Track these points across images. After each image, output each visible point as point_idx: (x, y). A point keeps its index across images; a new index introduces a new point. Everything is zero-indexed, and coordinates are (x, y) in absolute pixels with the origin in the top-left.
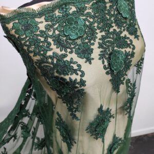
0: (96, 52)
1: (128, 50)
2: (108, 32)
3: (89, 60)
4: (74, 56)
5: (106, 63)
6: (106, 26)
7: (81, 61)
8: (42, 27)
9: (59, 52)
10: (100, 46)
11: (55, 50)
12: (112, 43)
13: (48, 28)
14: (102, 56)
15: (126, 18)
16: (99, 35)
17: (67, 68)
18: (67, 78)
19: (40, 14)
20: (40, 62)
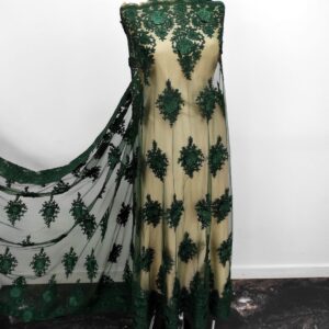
0: (170, 35)
1: (198, 42)
2: (184, 27)
3: (163, 39)
4: (153, 34)
5: (175, 44)
6: (183, 22)
7: (157, 38)
8: (139, 15)
9: (145, 30)
10: (174, 33)
11: (143, 28)
13: (143, 16)
14: (173, 39)
15: (205, 22)
16: (176, 26)
17: (146, 40)
18: (145, 46)
19: (140, 8)
20: (134, 34)
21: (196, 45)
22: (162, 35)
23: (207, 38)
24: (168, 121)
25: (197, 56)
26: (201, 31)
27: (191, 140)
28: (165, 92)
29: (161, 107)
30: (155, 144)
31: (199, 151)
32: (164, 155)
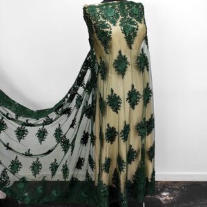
0: (118, 23)
1: (134, 26)
2: (125, 18)
3: (115, 25)
4: (109, 23)
5: (123, 28)
6: (124, 15)
7: (111, 25)
8: (98, 11)
9: (103, 20)
10: (120, 21)
11: (101, 19)
12: (126, 22)
13: (100, 12)
14: (121, 25)
16: (121, 17)
17: (105, 26)
18: (105, 30)
19: (98, 7)
20: (96, 23)
21: (134, 28)
22: (114, 23)
23: (139, 24)
24: (121, 76)
25: (135, 35)
26: (135, 20)
27: (133, 86)
28: (118, 57)
29: (116, 67)
30: (112, 91)
31: (138, 92)
32: (119, 97)
